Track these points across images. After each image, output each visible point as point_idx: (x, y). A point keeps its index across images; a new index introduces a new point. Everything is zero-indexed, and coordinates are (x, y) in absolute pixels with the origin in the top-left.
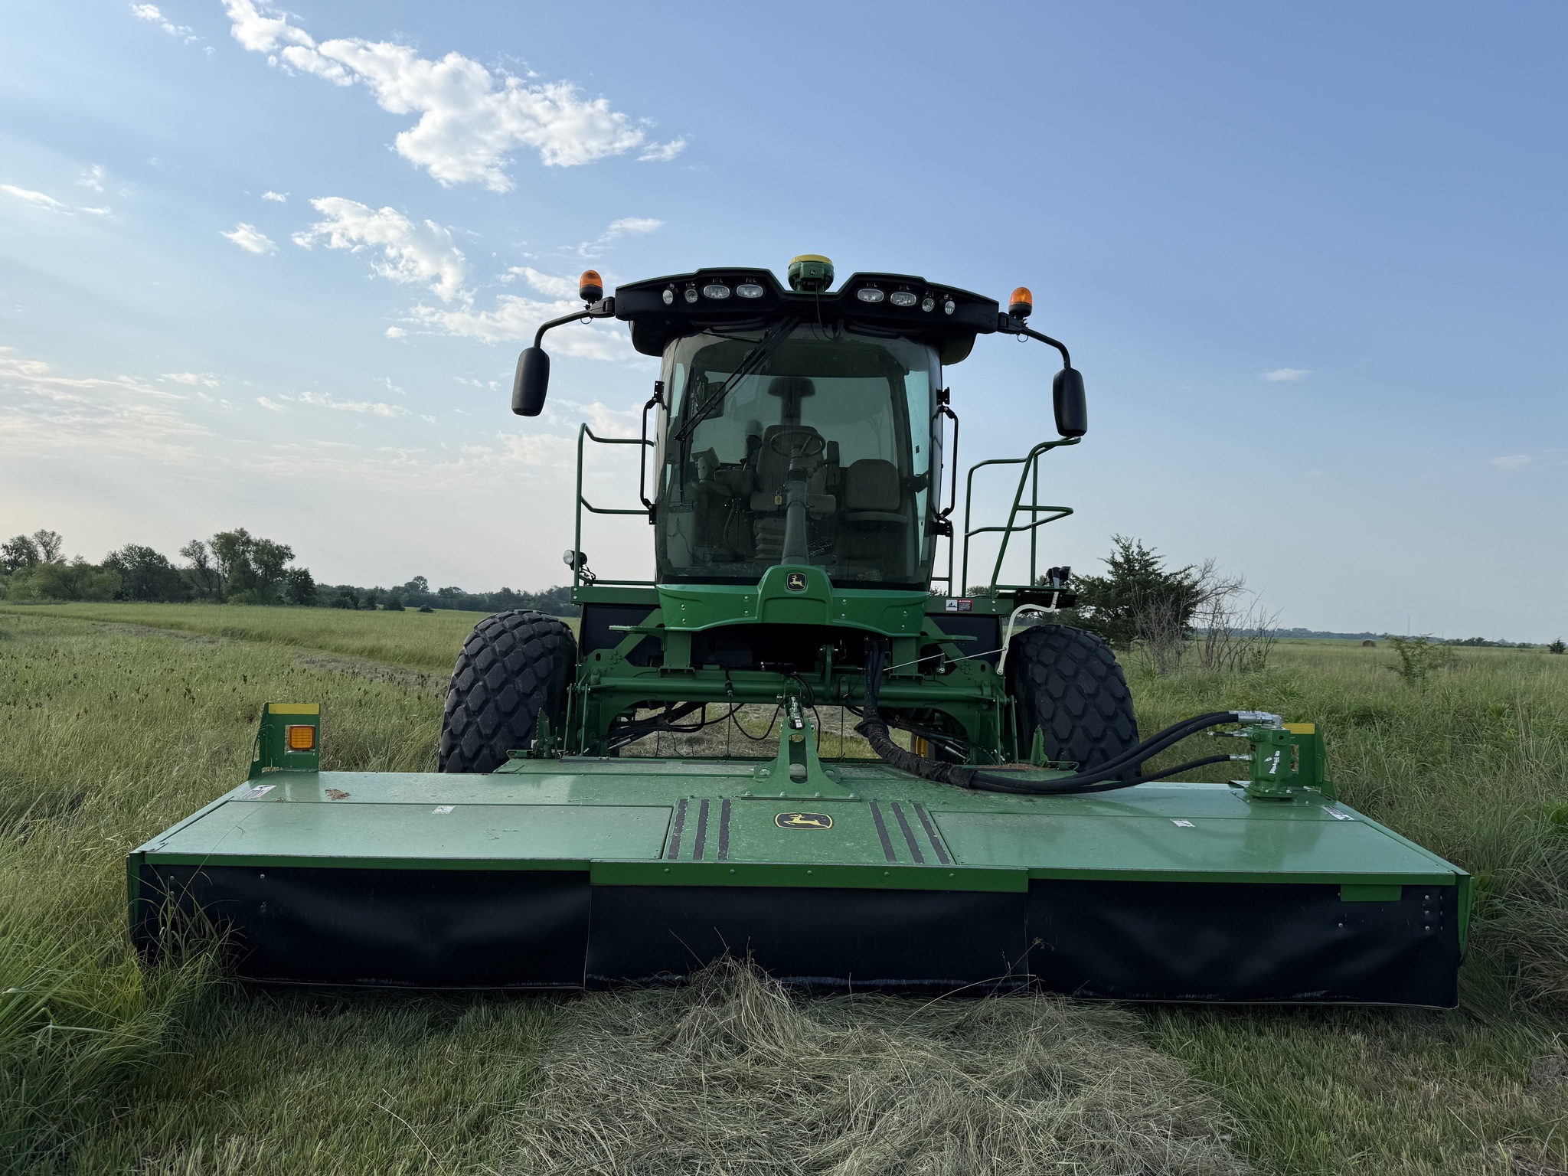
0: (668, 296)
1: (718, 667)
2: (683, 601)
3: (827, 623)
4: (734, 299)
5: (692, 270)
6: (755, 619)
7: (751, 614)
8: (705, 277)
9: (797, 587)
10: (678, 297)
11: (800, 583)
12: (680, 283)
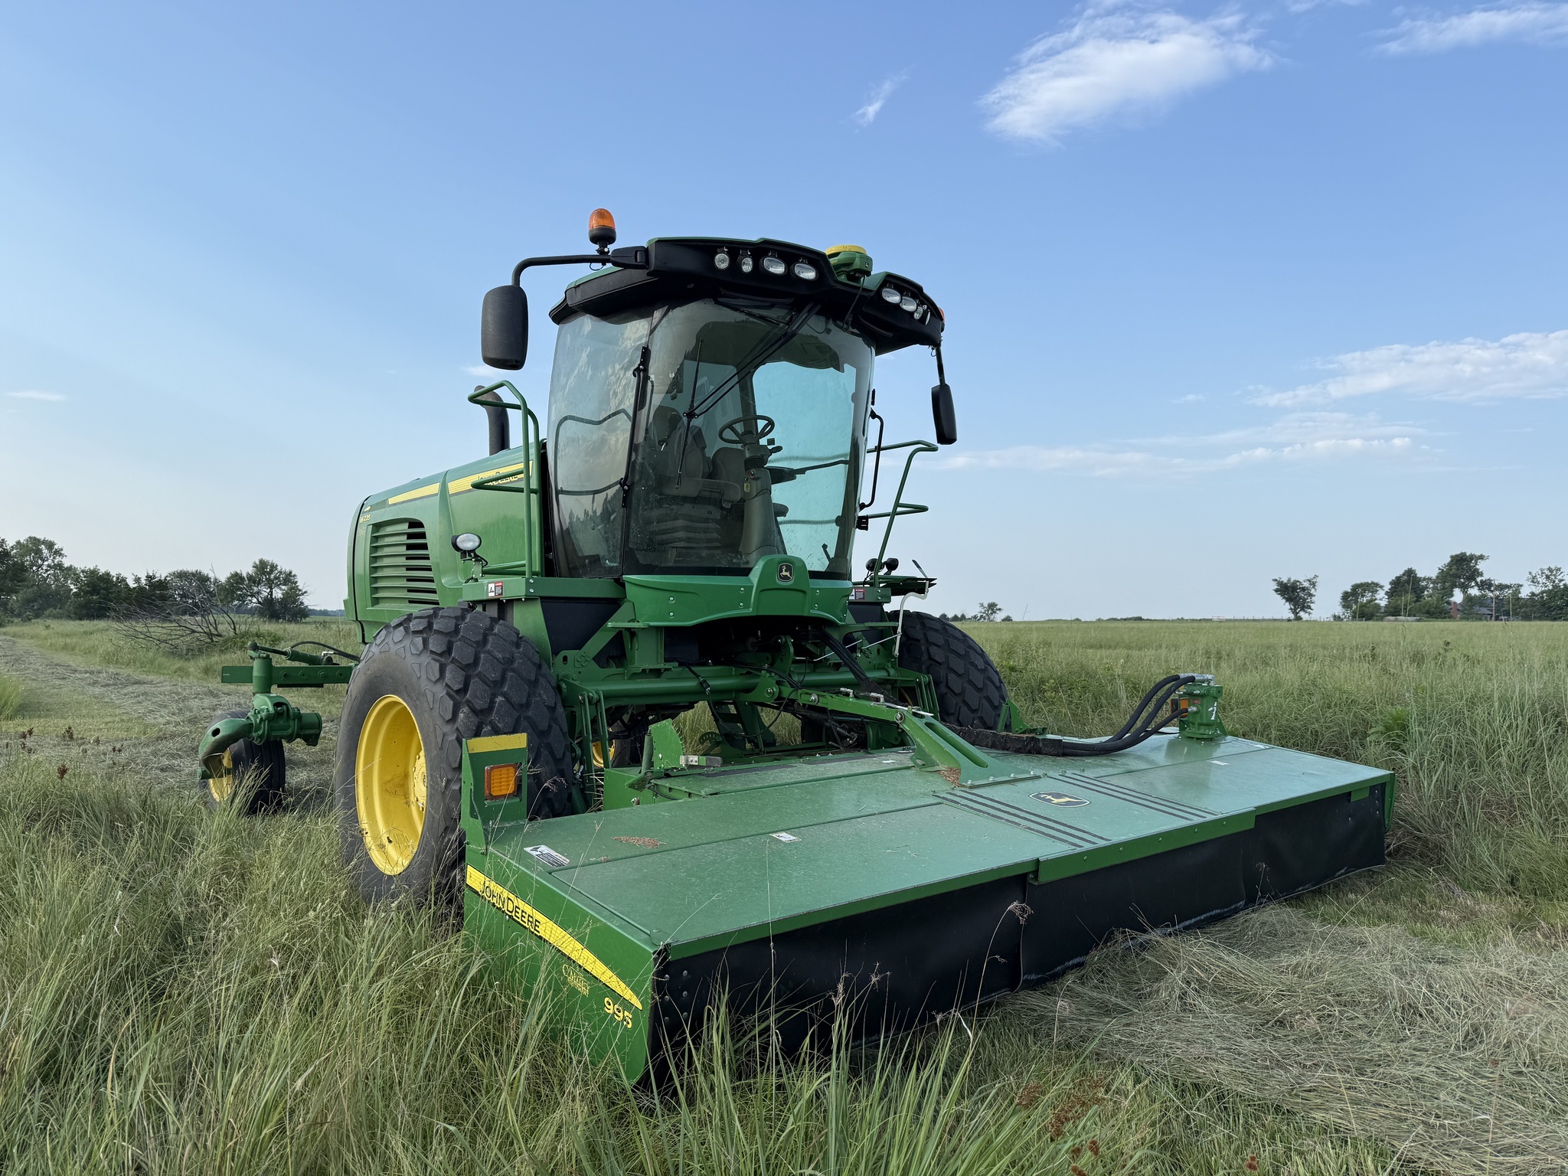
0: (722, 261)
1: (677, 664)
2: (673, 594)
3: (806, 614)
4: (789, 277)
5: (754, 237)
6: (749, 611)
7: (747, 606)
8: (763, 249)
9: (786, 578)
10: (735, 264)
11: (788, 574)
12: (735, 248)
